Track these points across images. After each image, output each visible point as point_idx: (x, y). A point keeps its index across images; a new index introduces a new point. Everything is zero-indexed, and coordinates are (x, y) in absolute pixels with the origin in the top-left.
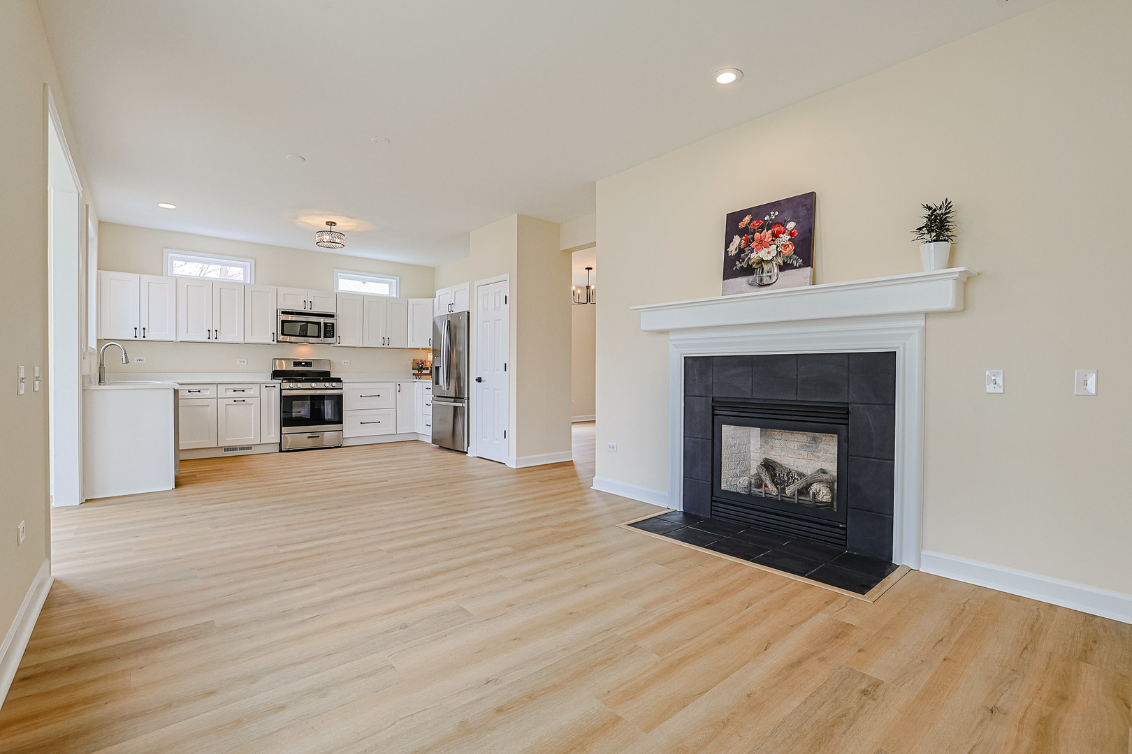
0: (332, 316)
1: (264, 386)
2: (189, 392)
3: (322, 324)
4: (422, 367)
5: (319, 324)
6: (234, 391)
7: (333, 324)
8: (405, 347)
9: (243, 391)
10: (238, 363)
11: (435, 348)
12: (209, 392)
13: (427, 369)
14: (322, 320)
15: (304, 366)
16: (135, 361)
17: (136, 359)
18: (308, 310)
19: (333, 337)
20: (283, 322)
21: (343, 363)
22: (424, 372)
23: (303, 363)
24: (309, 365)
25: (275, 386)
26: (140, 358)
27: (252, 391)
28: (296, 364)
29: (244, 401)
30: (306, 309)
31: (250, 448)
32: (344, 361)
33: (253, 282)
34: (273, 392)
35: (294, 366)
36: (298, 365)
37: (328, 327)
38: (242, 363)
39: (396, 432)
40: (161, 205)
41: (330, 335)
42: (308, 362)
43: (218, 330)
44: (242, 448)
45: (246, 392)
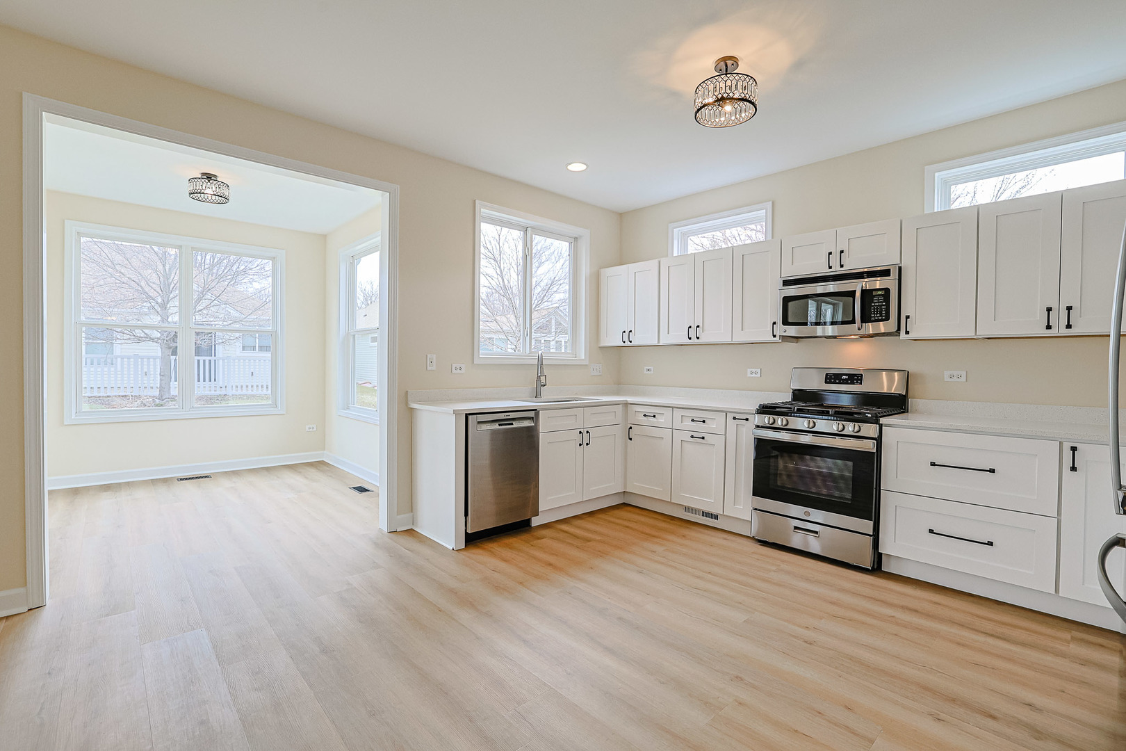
0: (886, 274)
1: (730, 416)
2: (645, 415)
3: (858, 294)
5: (850, 294)
6: (693, 420)
7: (888, 290)
9: (704, 422)
12: (663, 419)
14: (858, 286)
15: (845, 382)
17: (645, 369)
18: (837, 269)
19: (888, 319)
20: (786, 300)
21: (947, 379)
23: (844, 377)
24: (857, 380)
25: (747, 419)
26: (648, 368)
27: (715, 424)
28: (830, 379)
29: (703, 438)
30: (833, 269)
31: (715, 517)
32: (951, 372)
33: (770, 238)
34: (744, 430)
35: (826, 382)
36: (835, 379)
37: (873, 300)
38: (753, 375)
39: (1057, 590)
40: (570, 167)
41: (881, 316)
42: (855, 375)
43: (701, 326)
44: (705, 514)
45: (707, 424)
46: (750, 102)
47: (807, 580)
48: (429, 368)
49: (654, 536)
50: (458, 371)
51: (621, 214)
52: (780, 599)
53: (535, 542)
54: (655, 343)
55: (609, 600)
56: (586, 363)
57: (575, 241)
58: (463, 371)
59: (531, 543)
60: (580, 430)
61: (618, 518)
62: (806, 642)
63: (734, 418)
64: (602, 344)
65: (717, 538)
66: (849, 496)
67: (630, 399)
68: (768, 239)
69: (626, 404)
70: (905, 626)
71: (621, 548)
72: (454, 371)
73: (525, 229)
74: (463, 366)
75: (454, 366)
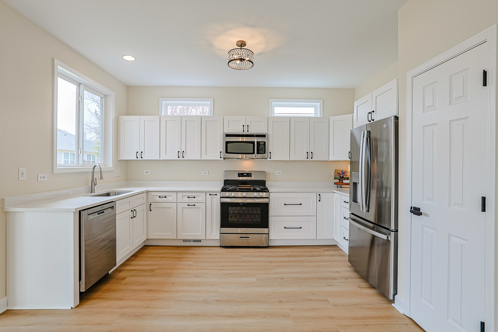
0: (264, 136)
1: (208, 194)
2: (160, 197)
3: (256, 143)
4: (343, 177)
5: (253, 143)
6: (188, 197)
7: (265, 142)
8: (327, 159)
9: (194, 197)
10: (203, 174)
11: (353, 160)
12: (171, 198)
13: (348, 179)
14: (256, 140)
15: (245, 176)
16: (145, 173)
17: (145, 171)
18: (246, 133)
19: (265, 153)
20: (227, 143)
21: (276, 174)
22: (345, 181)
23: (245, 174)
24: (250, 175)
25: (216, 195)
26: (147, 171)
27: (200, 198)
28: (240, 175)
29: (194, 205)
30: (245, 132)
31: (200, 241)
32: (277, 172)
33: (212, 115)
34: (215, 199)
35: (238, 177)
36: (242, 175)
37: (260, 146)
38: (205, 174)
39: (316, 238)
40: (124, 57)
41: (263, 152)
42: (249, 173)
43: (185, 151)
44: (195, 241)
45: (196, 198)
46: (252, 62)
47: (254, 257)
48: (20, 179)
49: (181, 258)
50: (43, 179)
51: (128, 87)
52: (256, 267)
53: (124, 282)
54: (158, 158)
55: (201, 295)
56: (113, 169)
57: (105, 97)
58: (46, 179)
59: (122, 283)
60: (131, 210)
61: (150, 254)
62: (280, 279)
63: (210, 195)
64: (121, 158)
65: (206, 251)
66: (259, 220)
67: (150, 189)
68: (211, 115)
69: (148, 192)
70: (294, 262)
71: (174, 269)
72: (39, 179)
73: (79, 84)
74: (46, 175)
75: (39, 176)
